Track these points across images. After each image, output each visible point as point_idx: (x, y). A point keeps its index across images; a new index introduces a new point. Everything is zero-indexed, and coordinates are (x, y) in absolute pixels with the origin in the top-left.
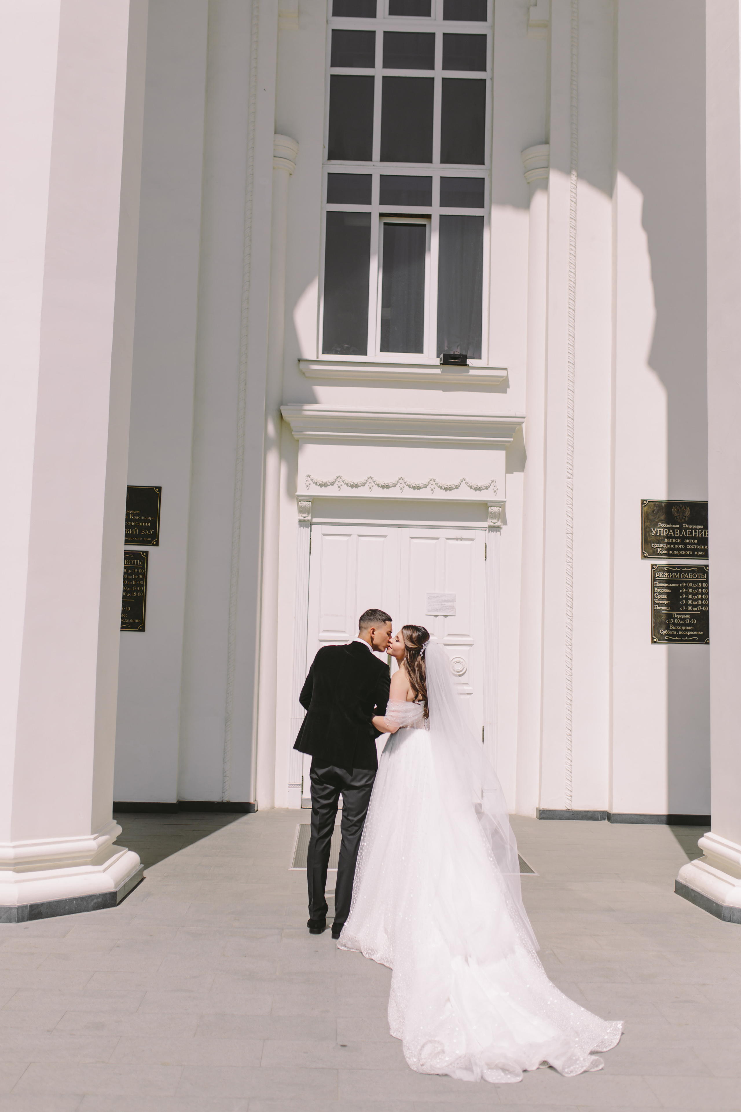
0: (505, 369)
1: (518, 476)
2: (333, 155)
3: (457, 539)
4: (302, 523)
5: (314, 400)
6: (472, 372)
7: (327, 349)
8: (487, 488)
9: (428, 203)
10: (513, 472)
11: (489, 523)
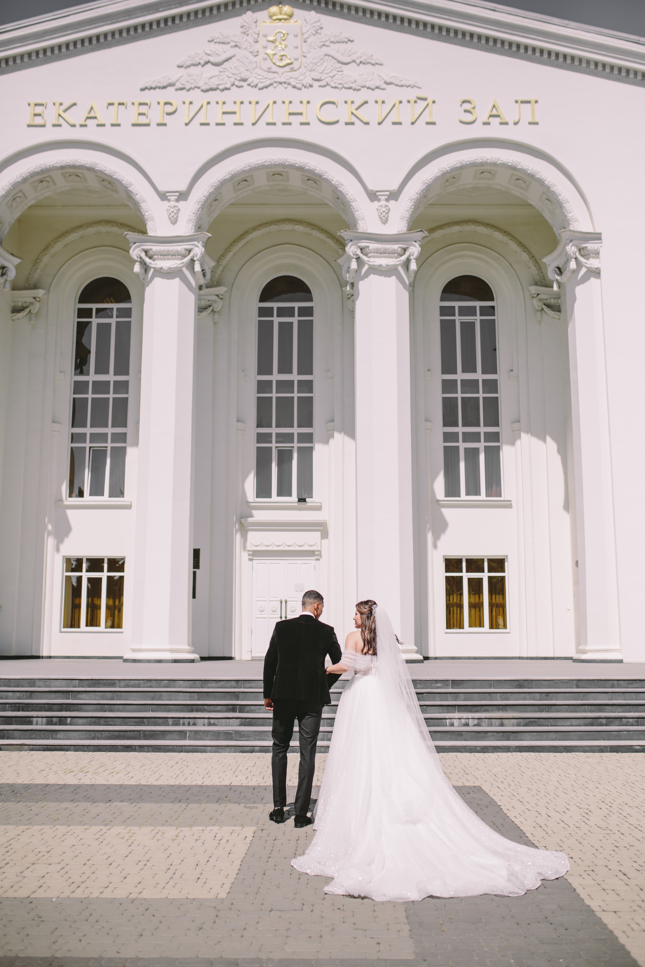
0: (321, 503)
1: (325, 541)
2: (258, 426)
3: (304, 564)
4: (250, 560)
5: (252, 516)
6: (308, 504)
7: (258, 496)
8: (314, 545)
9: (293, 442)
10: (323, 539)
11: (316, 557)
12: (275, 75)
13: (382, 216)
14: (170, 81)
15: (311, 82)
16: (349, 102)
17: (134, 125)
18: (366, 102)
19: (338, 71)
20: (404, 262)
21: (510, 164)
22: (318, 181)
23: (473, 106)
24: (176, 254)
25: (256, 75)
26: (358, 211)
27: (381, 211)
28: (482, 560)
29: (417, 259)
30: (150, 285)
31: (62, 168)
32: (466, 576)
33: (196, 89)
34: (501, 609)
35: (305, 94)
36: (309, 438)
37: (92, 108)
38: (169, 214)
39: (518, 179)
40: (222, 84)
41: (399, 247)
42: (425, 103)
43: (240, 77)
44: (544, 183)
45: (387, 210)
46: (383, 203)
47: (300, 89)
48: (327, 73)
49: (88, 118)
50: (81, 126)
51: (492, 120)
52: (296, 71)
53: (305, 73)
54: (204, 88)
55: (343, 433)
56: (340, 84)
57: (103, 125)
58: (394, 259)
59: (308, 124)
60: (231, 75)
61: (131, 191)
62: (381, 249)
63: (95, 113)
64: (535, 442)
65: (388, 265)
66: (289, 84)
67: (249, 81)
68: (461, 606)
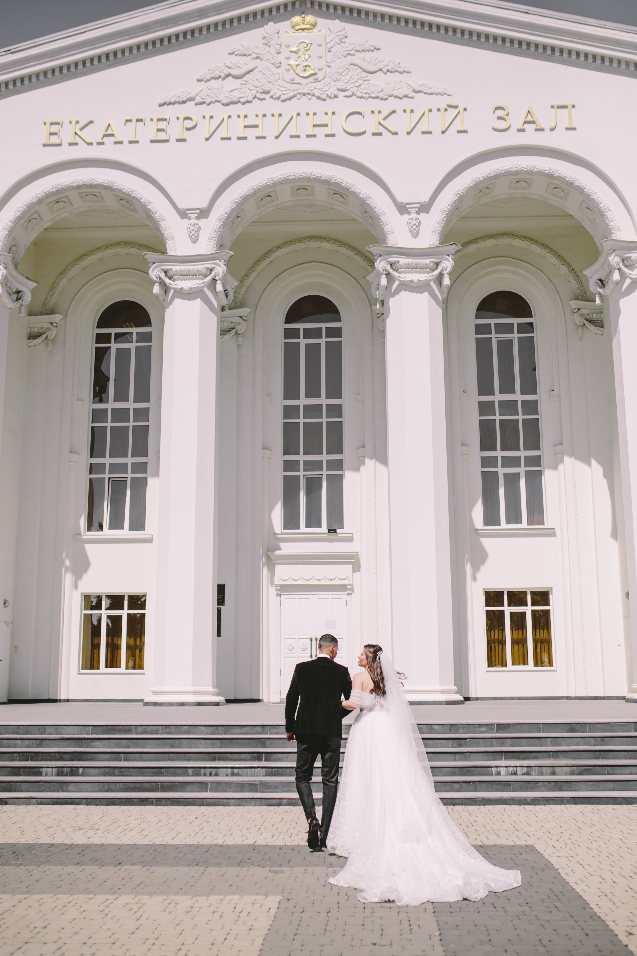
0: (352, 534)
1: (357, 574)
2: (285, 453)
3: (336, 598)
4: (277, 595)
5: (280, 549)
6: (339, 535)
7: (286, 527)
8: (345, 579)
9: (322, 470)
10: (355, 572)
11: (347, 592)
12: (299, 86)
13: (412, 229)
14: (190, 96)
15: (336, 92)
16: (376, 112)
17: (152, 141)
18: (394, 112)
19: (365, 81)
20: (437, 276)
21: (546, 172)
22: (344, 194)
23: (506, 113)
24: (197, 273)
25: (279, 87)
26: (387, 225)
27: (411, 224)
28: (525, 593)
29: (450, 274)
30: (170, 306)
31: (79, 187)
32: (507, 610)
33: (216, 103)
34: (546, 645)
35: (330, 105)
36: (338, 465)
37: (109, 125)
38: (189, 232)
39: (556, 188)
40: (243, 97)
41: (431, 262)
42: (456, 111)
43: (262, 89)
44: (583, 190)
45: (418, 223)
46: (414, 215)
47: (324, 100)
48: (353, 83)
49: (105, 136)
50: (99, 144)
51: (526, 126)
52: (320, 81)
53: (330, 83)
54: (224, 102)
55: (374, 459)
56: (366, 94)
57: (121, 143)
58: (426, 275)
59: (333, 135)
60: (253, 88)
61: (150, 209)
62: (412, 263)
63: (112, 131)
64: (579, 465)
65: (420, 281)
66: (313, 95)
67: (272, 93)
68: (503, 643)
